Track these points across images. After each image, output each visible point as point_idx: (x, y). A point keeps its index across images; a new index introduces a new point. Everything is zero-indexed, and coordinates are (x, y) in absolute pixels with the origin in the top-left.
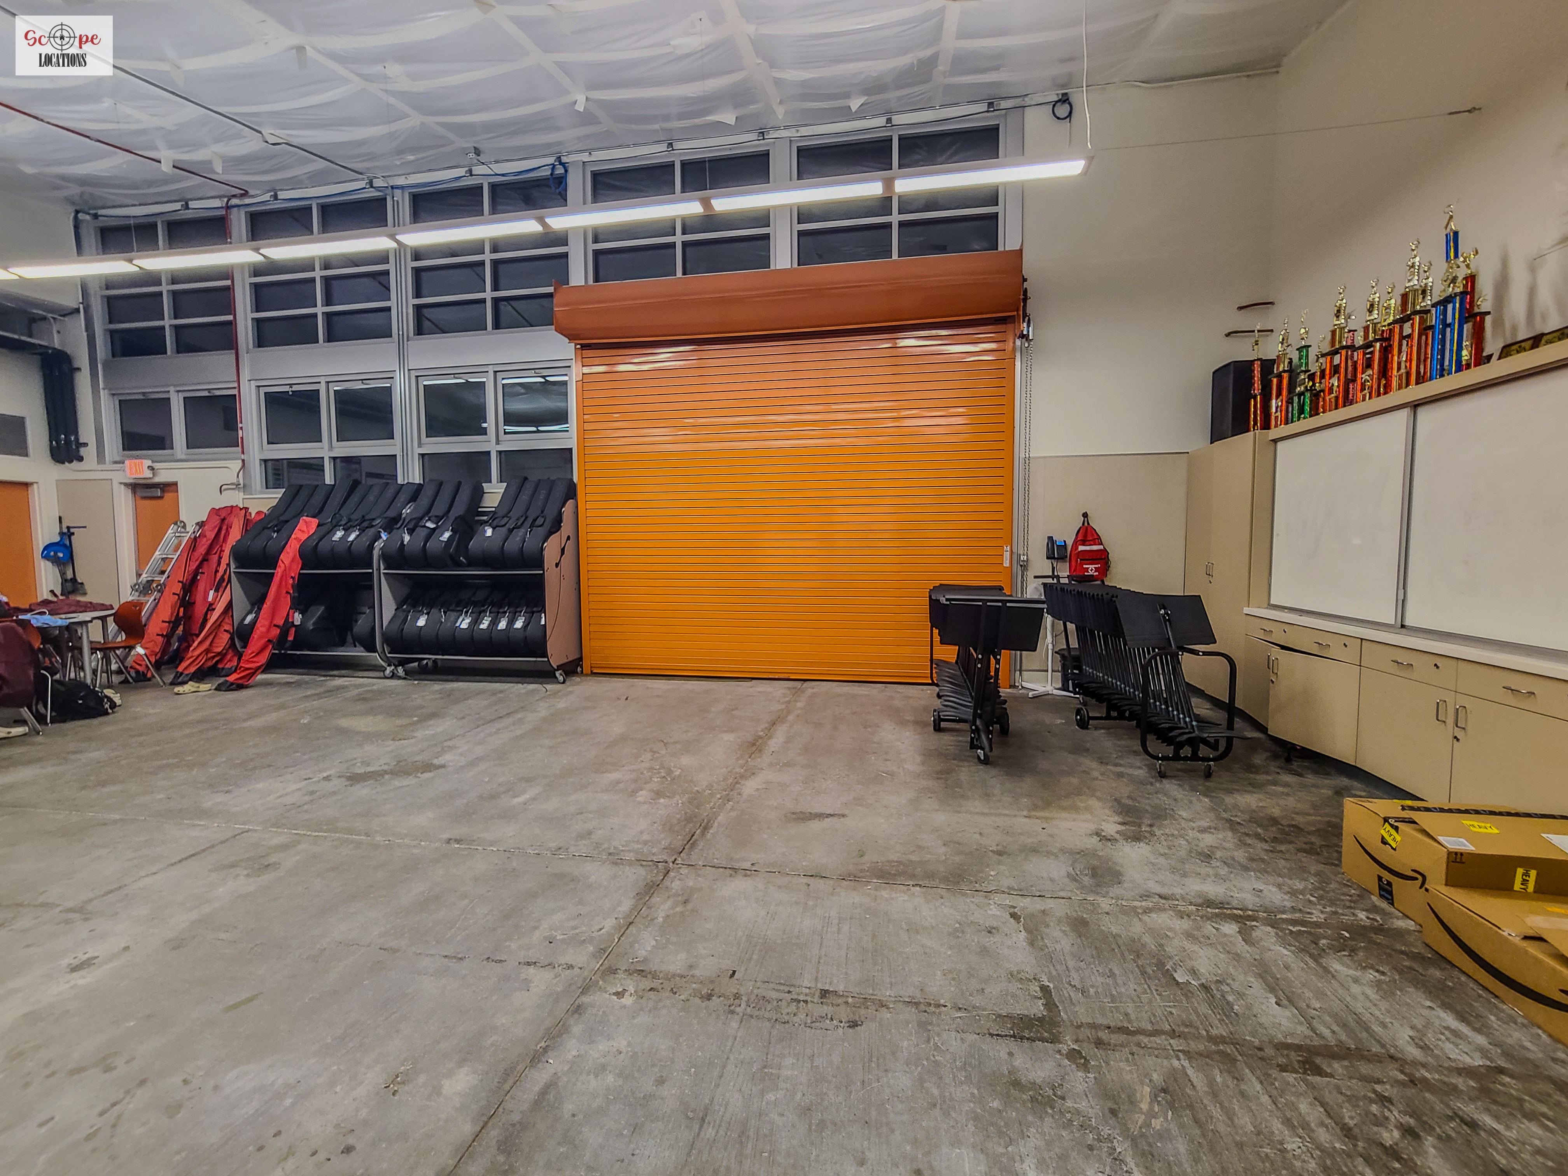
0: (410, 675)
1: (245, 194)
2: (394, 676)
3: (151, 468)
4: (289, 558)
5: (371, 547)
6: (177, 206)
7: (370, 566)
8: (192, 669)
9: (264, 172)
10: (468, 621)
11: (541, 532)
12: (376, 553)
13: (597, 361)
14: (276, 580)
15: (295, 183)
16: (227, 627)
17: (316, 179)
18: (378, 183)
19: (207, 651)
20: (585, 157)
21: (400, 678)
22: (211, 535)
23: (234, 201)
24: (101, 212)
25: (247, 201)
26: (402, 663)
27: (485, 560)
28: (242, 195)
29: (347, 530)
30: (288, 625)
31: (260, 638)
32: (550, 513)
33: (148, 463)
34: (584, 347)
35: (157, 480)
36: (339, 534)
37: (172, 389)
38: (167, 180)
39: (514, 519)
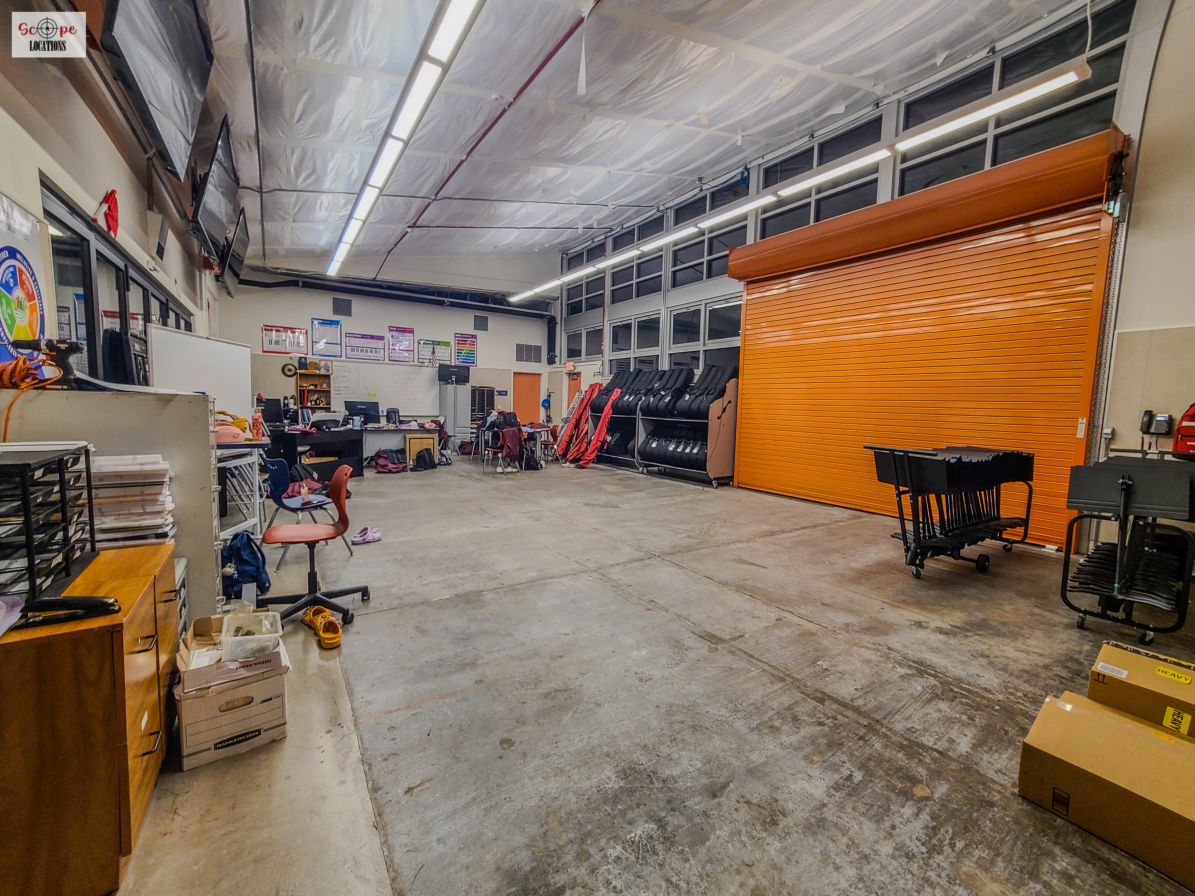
0: (649, 473)
1: (612, 230)
2: (642, 473)
3: (573, 366)
4: (608, 408)
5: (637, 404)
6: (590, 242)
7: (636, 415)
8: (571, 458)
9: (614, 220)
10: (673, 446)
11: (711, 397)
12: (639, 407)
13: (755, 291)
14: (602, 418)
15: (629, 219)
16: (586, 441)
17: (637, 214)
18: (661, 208)
19: (578, 450)
20: (760, 161)
21: (644, 474)
22: (588, 397)
23: (609, 234)
24: (569, 252)
25: (613, 233)
26: (647, 466)
27: (683, 414)
28: (611, 231)
29: (630, 395)
30: (605, 441)
31: (593, 446)
32: (719, 387)
33: (573, 363)
34: (749, 283)
35: (575, 371)
36: (627, 397)
37: (583, 328)
38: (583, 235)
39: (701, 389)
